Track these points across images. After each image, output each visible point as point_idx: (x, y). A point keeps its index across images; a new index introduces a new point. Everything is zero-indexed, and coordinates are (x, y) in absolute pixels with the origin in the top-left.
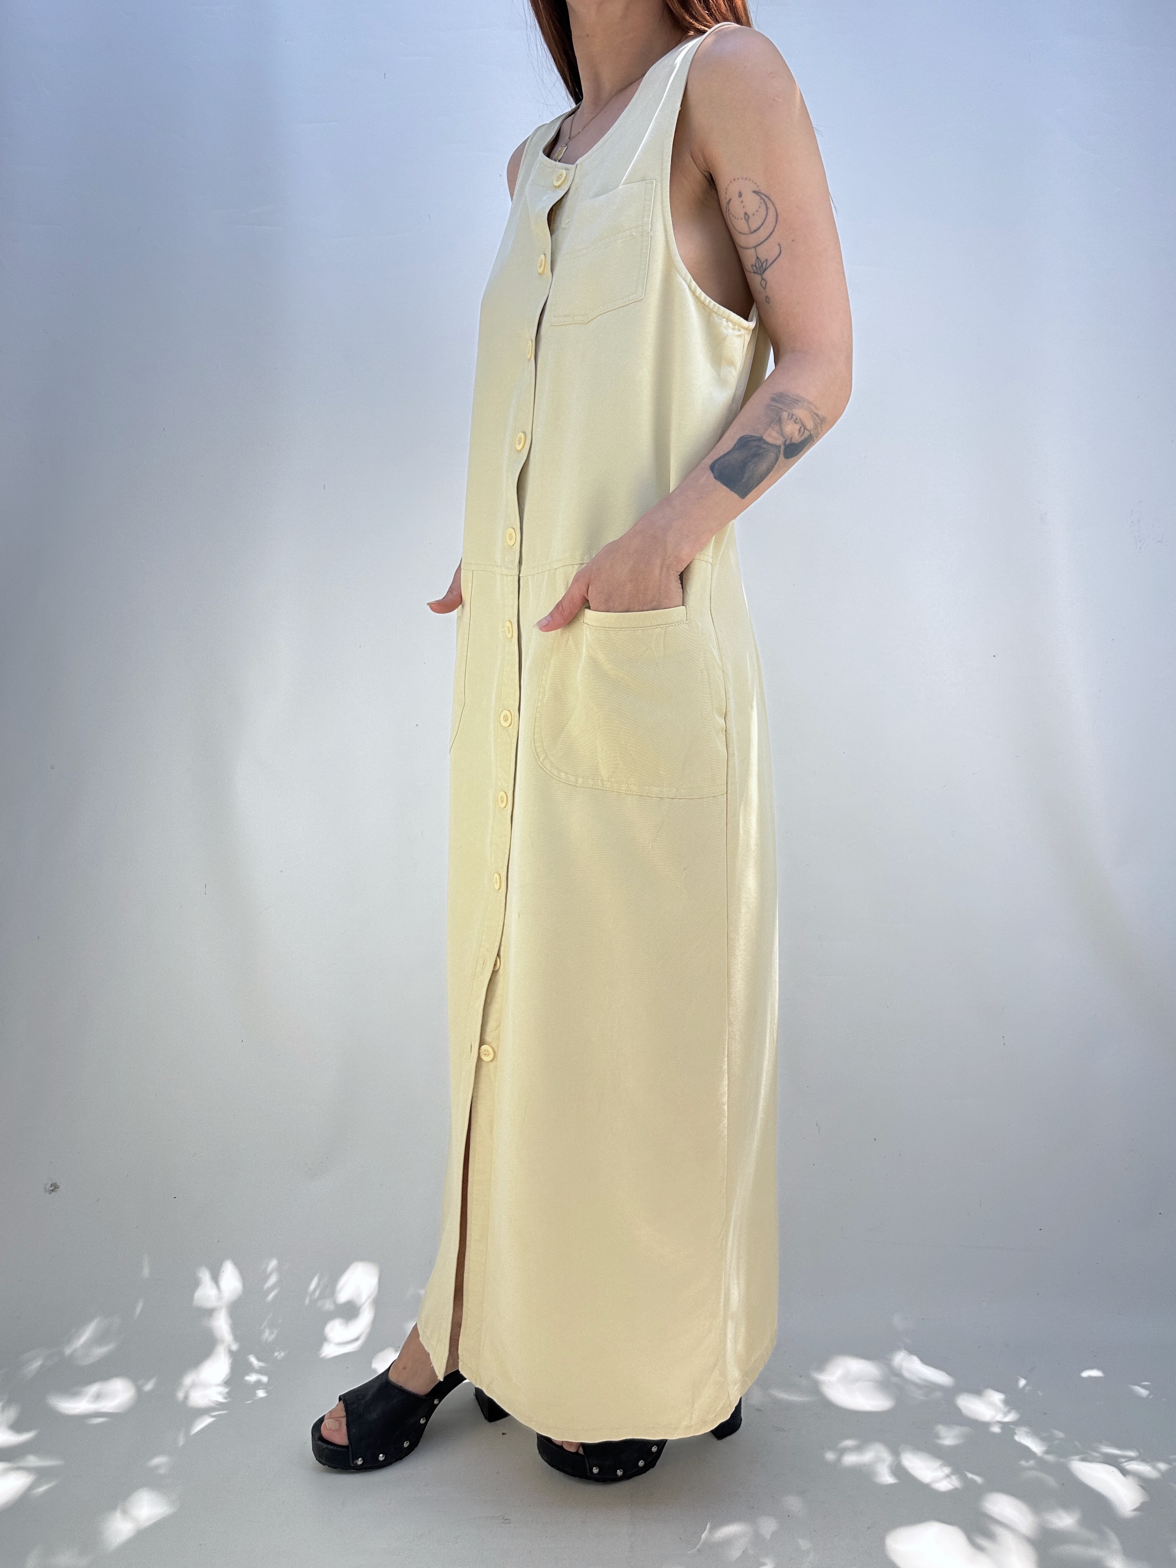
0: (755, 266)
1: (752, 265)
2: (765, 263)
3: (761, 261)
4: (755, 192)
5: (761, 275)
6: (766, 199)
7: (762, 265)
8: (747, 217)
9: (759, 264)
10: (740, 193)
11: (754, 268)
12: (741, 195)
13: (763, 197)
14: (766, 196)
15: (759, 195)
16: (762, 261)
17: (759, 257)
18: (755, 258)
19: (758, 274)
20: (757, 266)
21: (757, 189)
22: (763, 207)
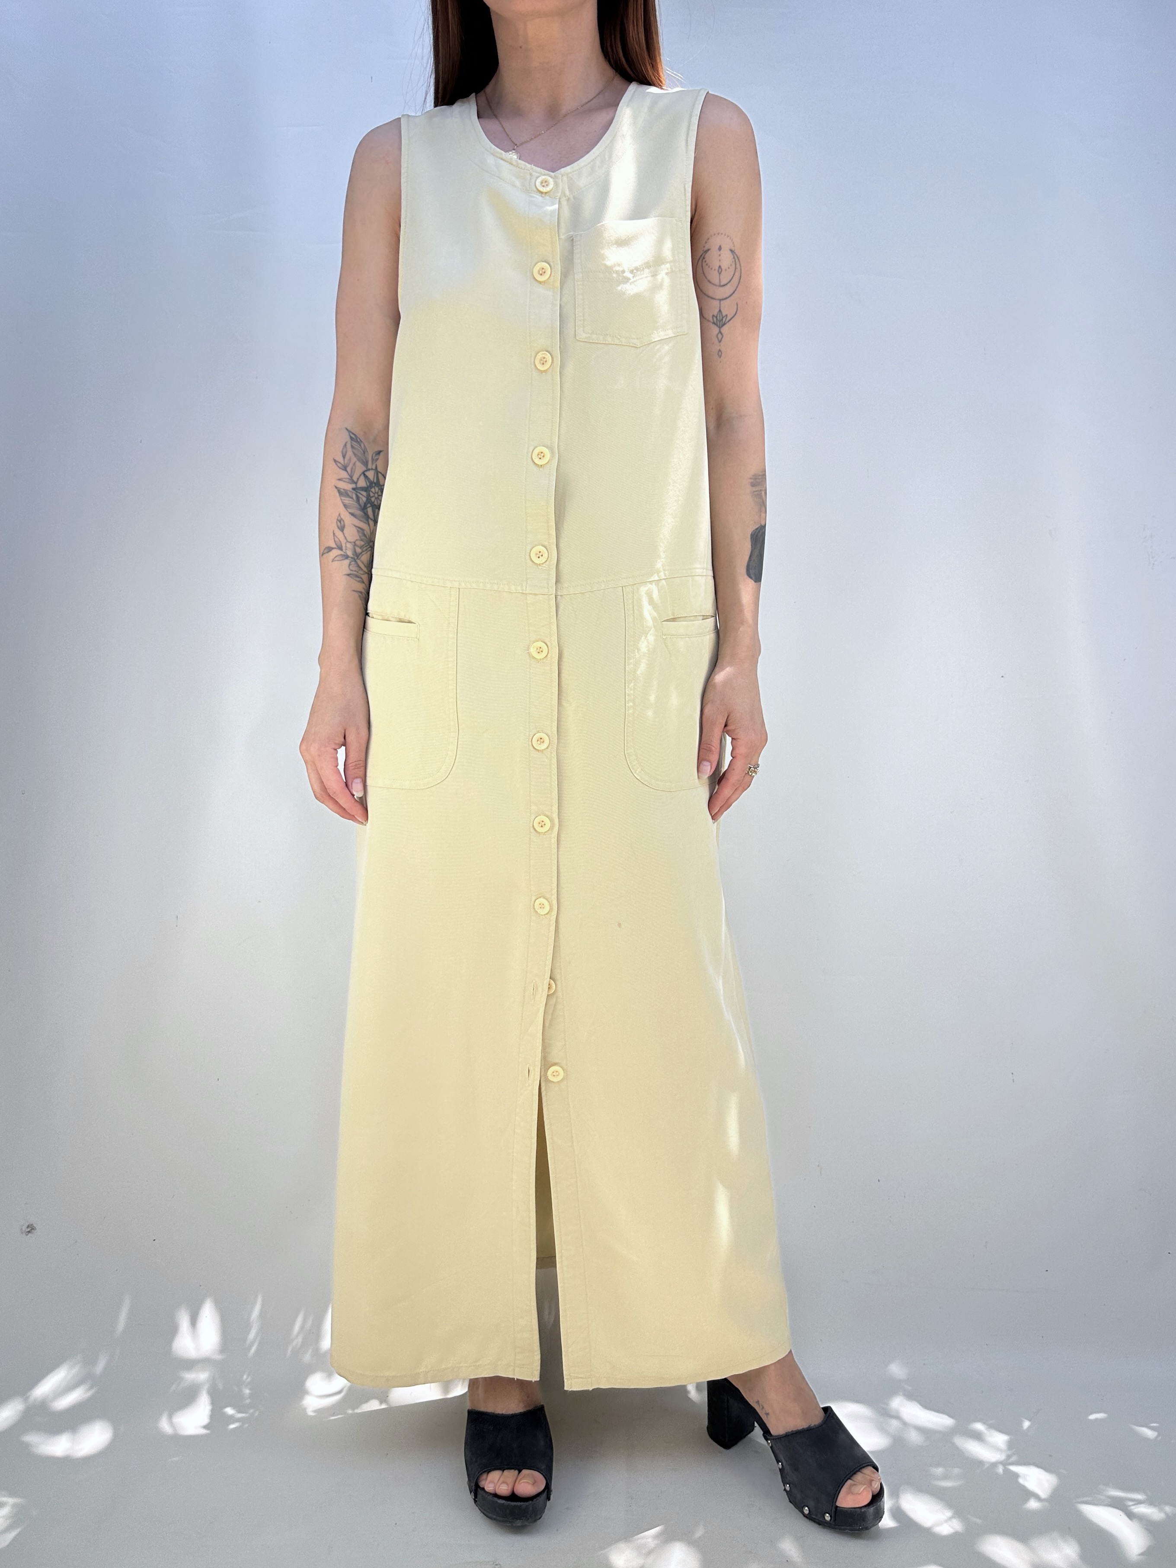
0: (716, 317)
1: (713, 316)
2: (725, 318)
3: (722, 315)
4: (731, 250)
5: (720, 328)
6: (737, 260)
7: (722, 319)
8: (720, 270)
9: (720, 317)
10: (720, 247)
11: (715, 319)
12: (721, 249)
13: (736, 258)
14: (738, 258)
15: (733, 254)
16: (724, 315)
17: (722, 310)
18: (718, 309)
19: (717, 325)
20: (718, 317)
21: (733, 249)
22: (734, 266)
